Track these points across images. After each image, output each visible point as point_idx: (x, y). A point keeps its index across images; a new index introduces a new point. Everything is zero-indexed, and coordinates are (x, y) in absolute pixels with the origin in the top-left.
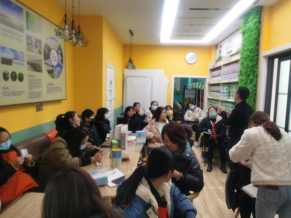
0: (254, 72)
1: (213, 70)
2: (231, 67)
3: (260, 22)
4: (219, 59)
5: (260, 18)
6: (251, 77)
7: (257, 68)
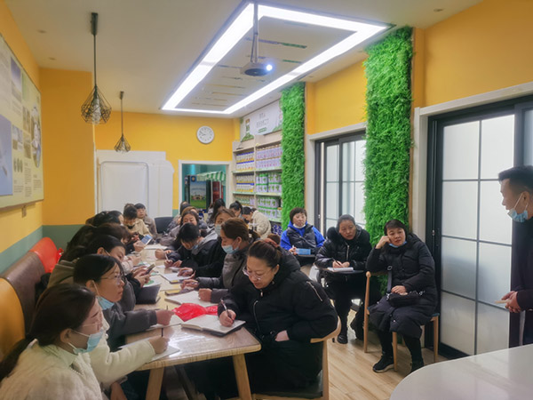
0: (301, 158)
1: (239, 153)
2: (268, 150)
3: (304, 100)
4: (246, 137)
5: (303, 95)
6: (298, 164)
7: (304, 153)
